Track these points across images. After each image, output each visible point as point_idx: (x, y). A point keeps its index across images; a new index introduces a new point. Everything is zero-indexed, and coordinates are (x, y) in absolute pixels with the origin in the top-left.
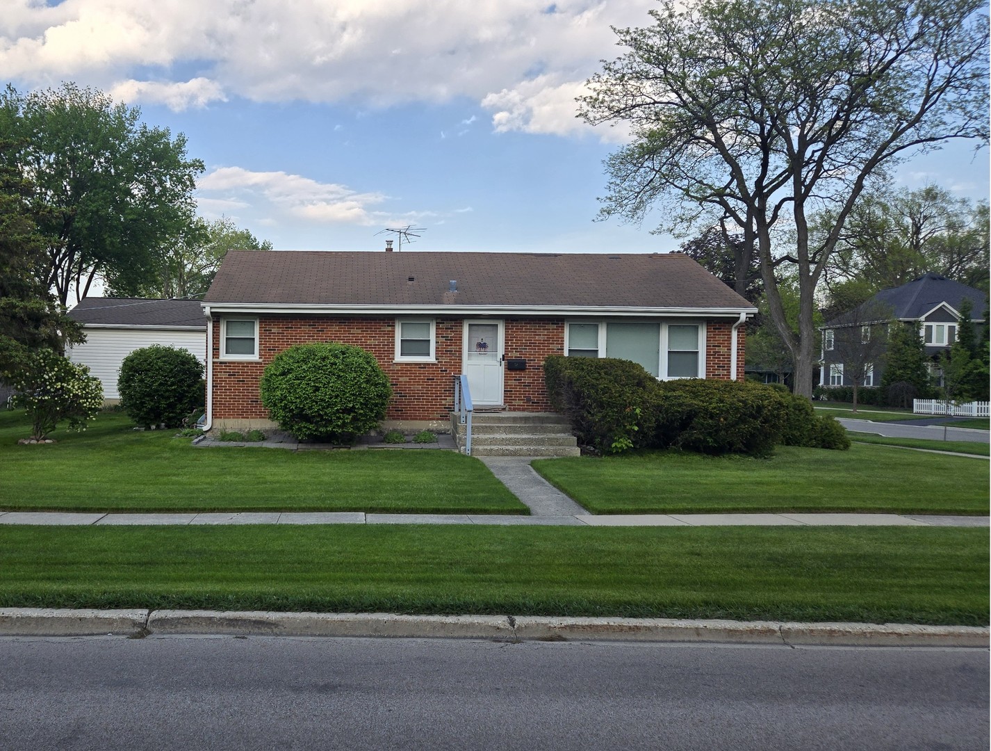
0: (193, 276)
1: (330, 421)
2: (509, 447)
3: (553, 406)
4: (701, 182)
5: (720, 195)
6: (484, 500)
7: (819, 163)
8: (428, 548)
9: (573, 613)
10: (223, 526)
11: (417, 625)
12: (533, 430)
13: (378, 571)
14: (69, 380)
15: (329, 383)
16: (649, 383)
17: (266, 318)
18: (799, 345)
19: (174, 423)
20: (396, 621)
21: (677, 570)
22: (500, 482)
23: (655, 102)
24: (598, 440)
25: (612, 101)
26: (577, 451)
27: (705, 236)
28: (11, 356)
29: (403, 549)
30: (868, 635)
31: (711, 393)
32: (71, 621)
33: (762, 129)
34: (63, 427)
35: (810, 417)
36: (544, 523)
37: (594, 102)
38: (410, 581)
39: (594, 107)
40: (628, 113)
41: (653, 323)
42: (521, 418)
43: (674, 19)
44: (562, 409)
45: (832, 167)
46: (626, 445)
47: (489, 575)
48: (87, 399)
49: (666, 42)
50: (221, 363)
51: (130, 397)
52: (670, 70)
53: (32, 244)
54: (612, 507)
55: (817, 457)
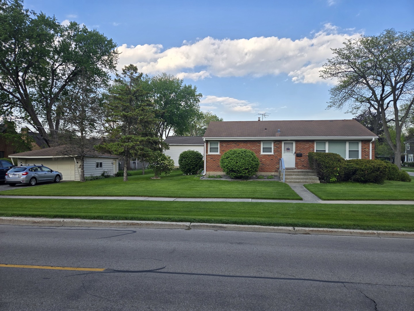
0: (199, 129)
1: (241, 172)
2: (297, 180)
3: (311, 167)
4: (362, 96)
5: (368, 100)
6: (288, 196)
7: (402, 88)
8: (270, 209)
9: (313, 227)
10: (210, 202)
11: (266, 229)
12: (305, 175)
13: (255, 214)
14: (165, 160)
15: (240, 161)
16: (342, 161)
17: (221, 141)
18: (396, 148)
19: (195, 173)
20: (260, 227)
21: (347, 216)
22: (293, 191)
23: (346, 71)
24: (326, 178)
25: (331, 72)
26: (319, 182)
27: (364, 113)
28: (149, 153)
29: (263, 209)
30: (405, 235)
31: (363, 163)
32: (169, 225)
33: (382, 78)
34: (163, 174)
35: (397, 171)
36: (306, 202)
37: (325, 72)
38: (264, 217)
39: (325, 73)
40: (337, 75)
41: (344, 141)
42: (301, 171)
43: (351, 45)
44: (314, 169)
45: (407, 90)
46: (335, 180)
47: (288, 216)
48: (170, 166)
49: (349, 52)
50: (208, 155)
51: (182, 165)
52: (351, 61)
53: (155, 121)
54: (329, 198)
55: (399, 184)
